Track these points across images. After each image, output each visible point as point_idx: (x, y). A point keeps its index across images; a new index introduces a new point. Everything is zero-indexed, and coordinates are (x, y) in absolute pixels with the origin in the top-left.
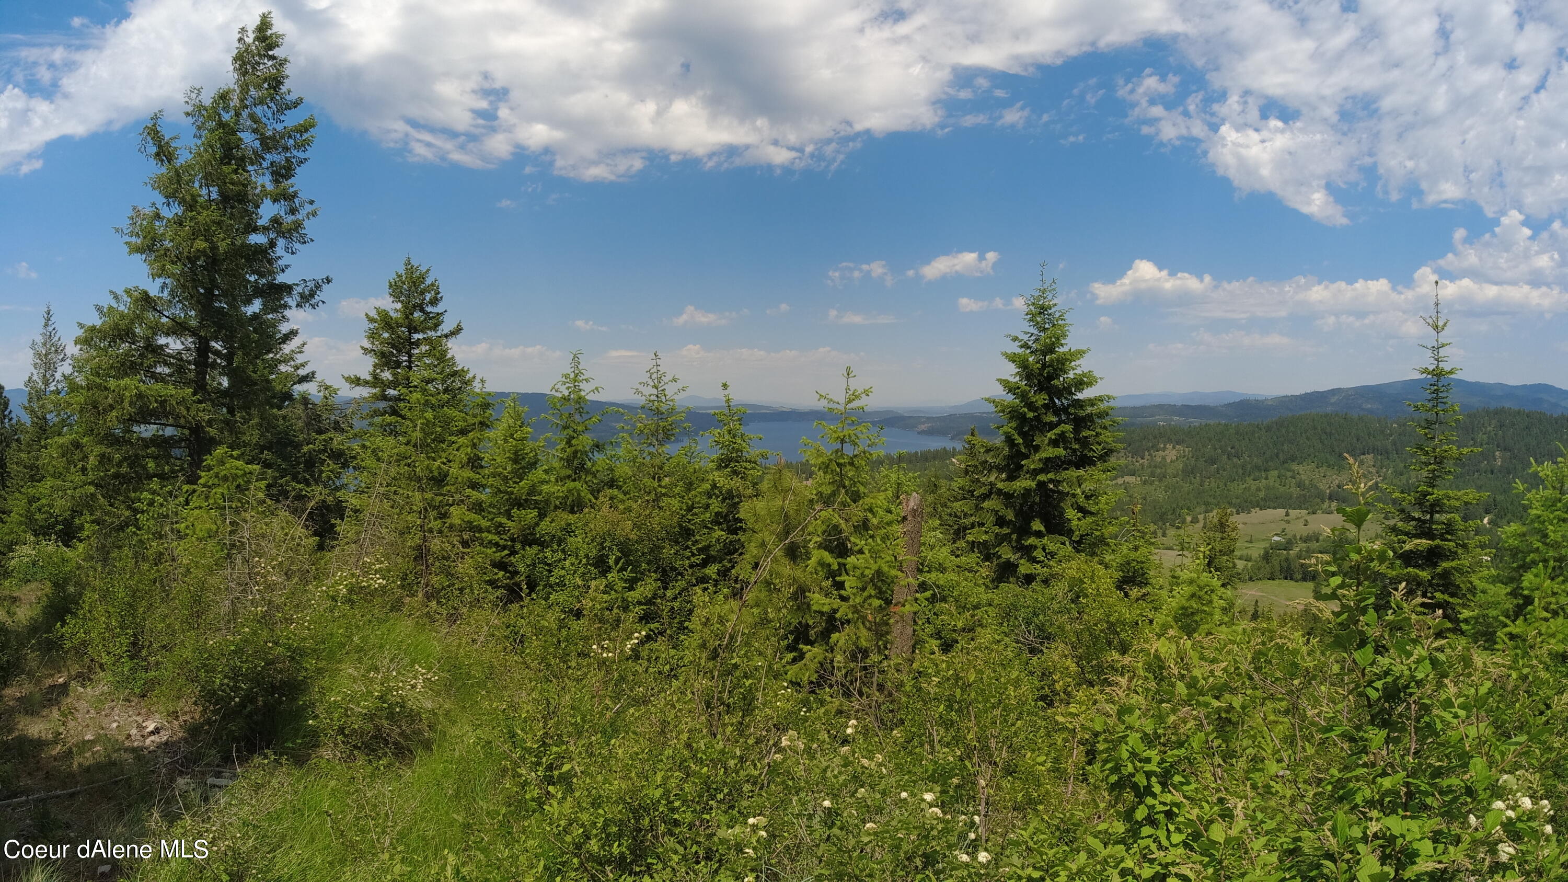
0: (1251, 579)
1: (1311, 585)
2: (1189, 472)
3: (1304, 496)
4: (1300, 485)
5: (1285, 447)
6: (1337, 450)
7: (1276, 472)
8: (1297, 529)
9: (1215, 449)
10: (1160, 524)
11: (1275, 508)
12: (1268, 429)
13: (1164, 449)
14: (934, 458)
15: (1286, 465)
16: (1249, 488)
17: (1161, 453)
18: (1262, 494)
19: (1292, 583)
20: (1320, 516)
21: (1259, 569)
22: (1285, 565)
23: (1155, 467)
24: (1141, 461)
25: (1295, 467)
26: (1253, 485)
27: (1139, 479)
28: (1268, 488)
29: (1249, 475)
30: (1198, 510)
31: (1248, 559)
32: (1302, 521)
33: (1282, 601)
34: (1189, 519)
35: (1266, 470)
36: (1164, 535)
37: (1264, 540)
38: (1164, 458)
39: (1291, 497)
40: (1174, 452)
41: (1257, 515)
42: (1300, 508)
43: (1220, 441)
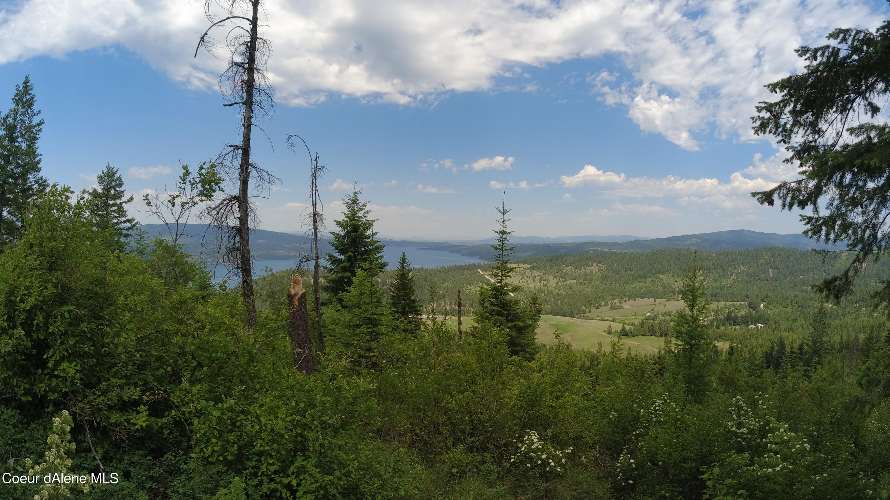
0: (633, 336)
1: (663, 339)
2: (604, 278)
3: (665, 292)
4: (663, 286)
5: (656, 266)
6: (683, 268)
7: (650, 279)
8: (660, 309)
9: (619, 266)
10: (588, 306)
11: (648, 298)
12: (647, 256)
13: (592, 266)
14: (469, 269)
15: (656, 275)
16: (636, 288)
17: (590, 268)
18: (642, 291)
19: (655, 338)
20: (672, 302)
21: (637, 330)
22: (651, 328)
23: (587, 275)
24: (580, 272)
25: (661, 276)
26: (638, 286)
27: (578, 282)
28: (646, 287)
29: (636, 280)
30: (608, 298)
31: (633, 325)
32: (663, 305)
33: (648, 348)
34: (603, 303)
35: (645, 278)
36: (590, 312)
37: (642, 315)
38: (591, 271)
39: (658, 292)
40: (597, 268)
41: (639, 301)
42: (662, 298)
43: (621, 262)
